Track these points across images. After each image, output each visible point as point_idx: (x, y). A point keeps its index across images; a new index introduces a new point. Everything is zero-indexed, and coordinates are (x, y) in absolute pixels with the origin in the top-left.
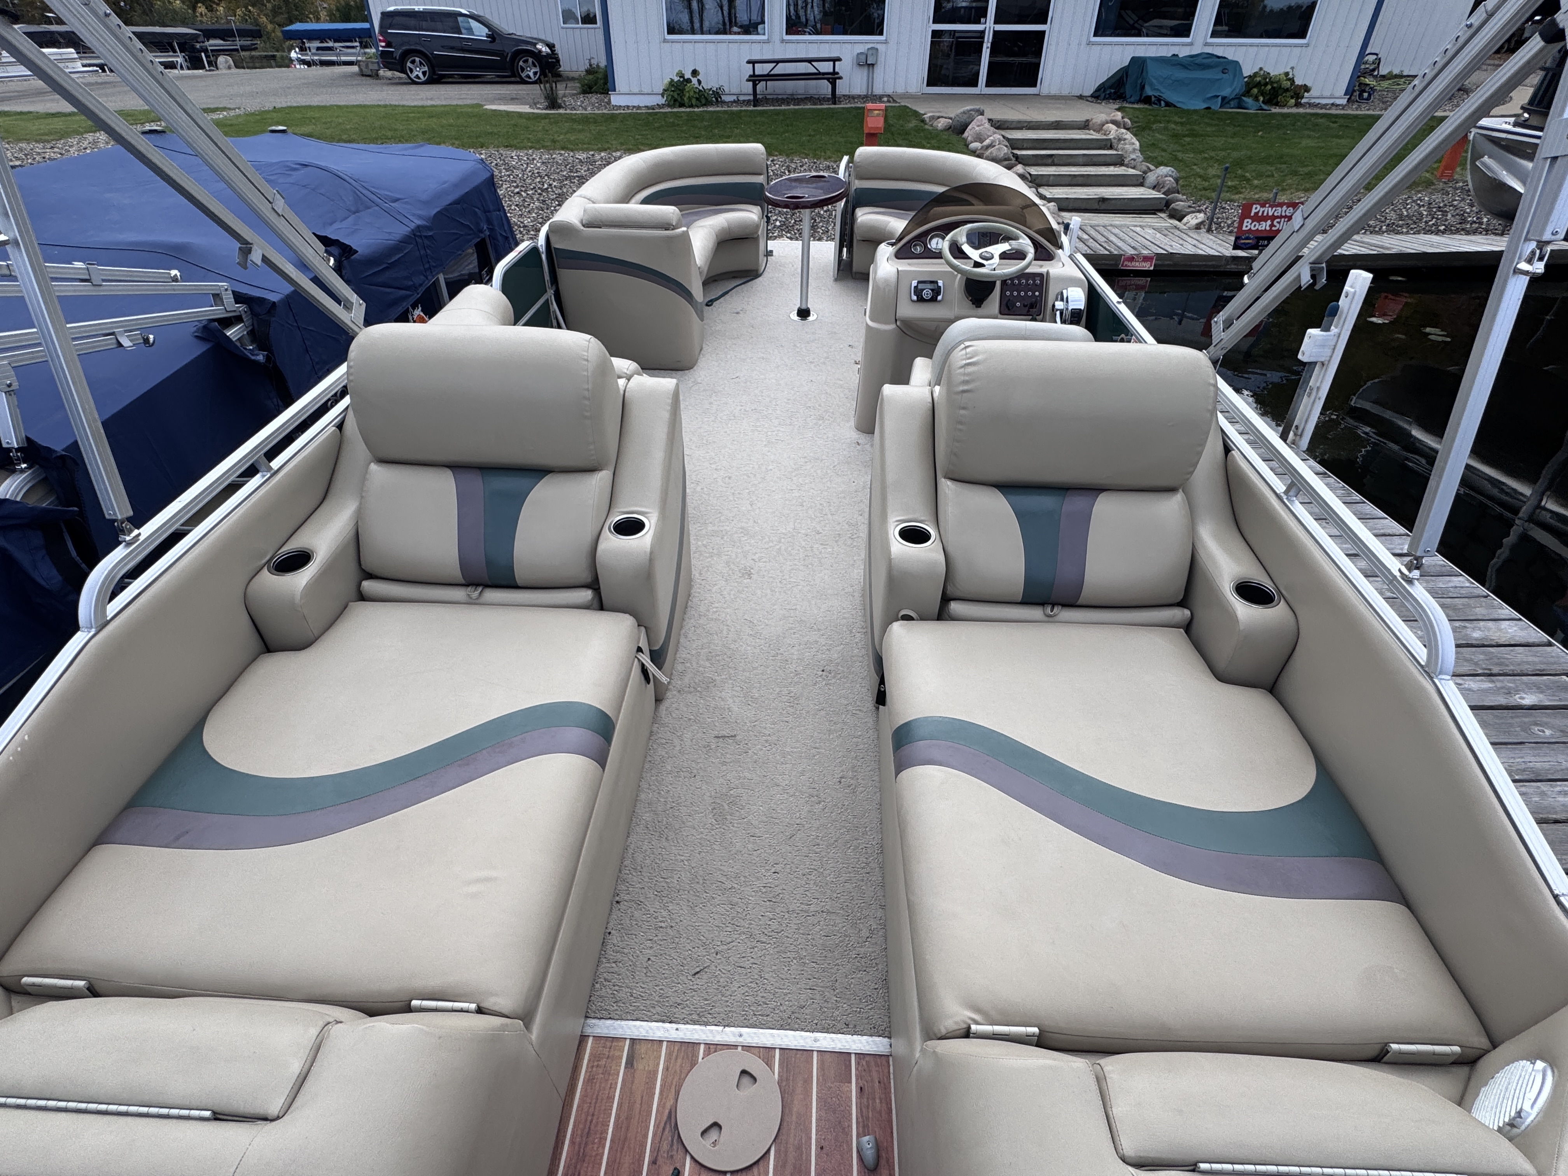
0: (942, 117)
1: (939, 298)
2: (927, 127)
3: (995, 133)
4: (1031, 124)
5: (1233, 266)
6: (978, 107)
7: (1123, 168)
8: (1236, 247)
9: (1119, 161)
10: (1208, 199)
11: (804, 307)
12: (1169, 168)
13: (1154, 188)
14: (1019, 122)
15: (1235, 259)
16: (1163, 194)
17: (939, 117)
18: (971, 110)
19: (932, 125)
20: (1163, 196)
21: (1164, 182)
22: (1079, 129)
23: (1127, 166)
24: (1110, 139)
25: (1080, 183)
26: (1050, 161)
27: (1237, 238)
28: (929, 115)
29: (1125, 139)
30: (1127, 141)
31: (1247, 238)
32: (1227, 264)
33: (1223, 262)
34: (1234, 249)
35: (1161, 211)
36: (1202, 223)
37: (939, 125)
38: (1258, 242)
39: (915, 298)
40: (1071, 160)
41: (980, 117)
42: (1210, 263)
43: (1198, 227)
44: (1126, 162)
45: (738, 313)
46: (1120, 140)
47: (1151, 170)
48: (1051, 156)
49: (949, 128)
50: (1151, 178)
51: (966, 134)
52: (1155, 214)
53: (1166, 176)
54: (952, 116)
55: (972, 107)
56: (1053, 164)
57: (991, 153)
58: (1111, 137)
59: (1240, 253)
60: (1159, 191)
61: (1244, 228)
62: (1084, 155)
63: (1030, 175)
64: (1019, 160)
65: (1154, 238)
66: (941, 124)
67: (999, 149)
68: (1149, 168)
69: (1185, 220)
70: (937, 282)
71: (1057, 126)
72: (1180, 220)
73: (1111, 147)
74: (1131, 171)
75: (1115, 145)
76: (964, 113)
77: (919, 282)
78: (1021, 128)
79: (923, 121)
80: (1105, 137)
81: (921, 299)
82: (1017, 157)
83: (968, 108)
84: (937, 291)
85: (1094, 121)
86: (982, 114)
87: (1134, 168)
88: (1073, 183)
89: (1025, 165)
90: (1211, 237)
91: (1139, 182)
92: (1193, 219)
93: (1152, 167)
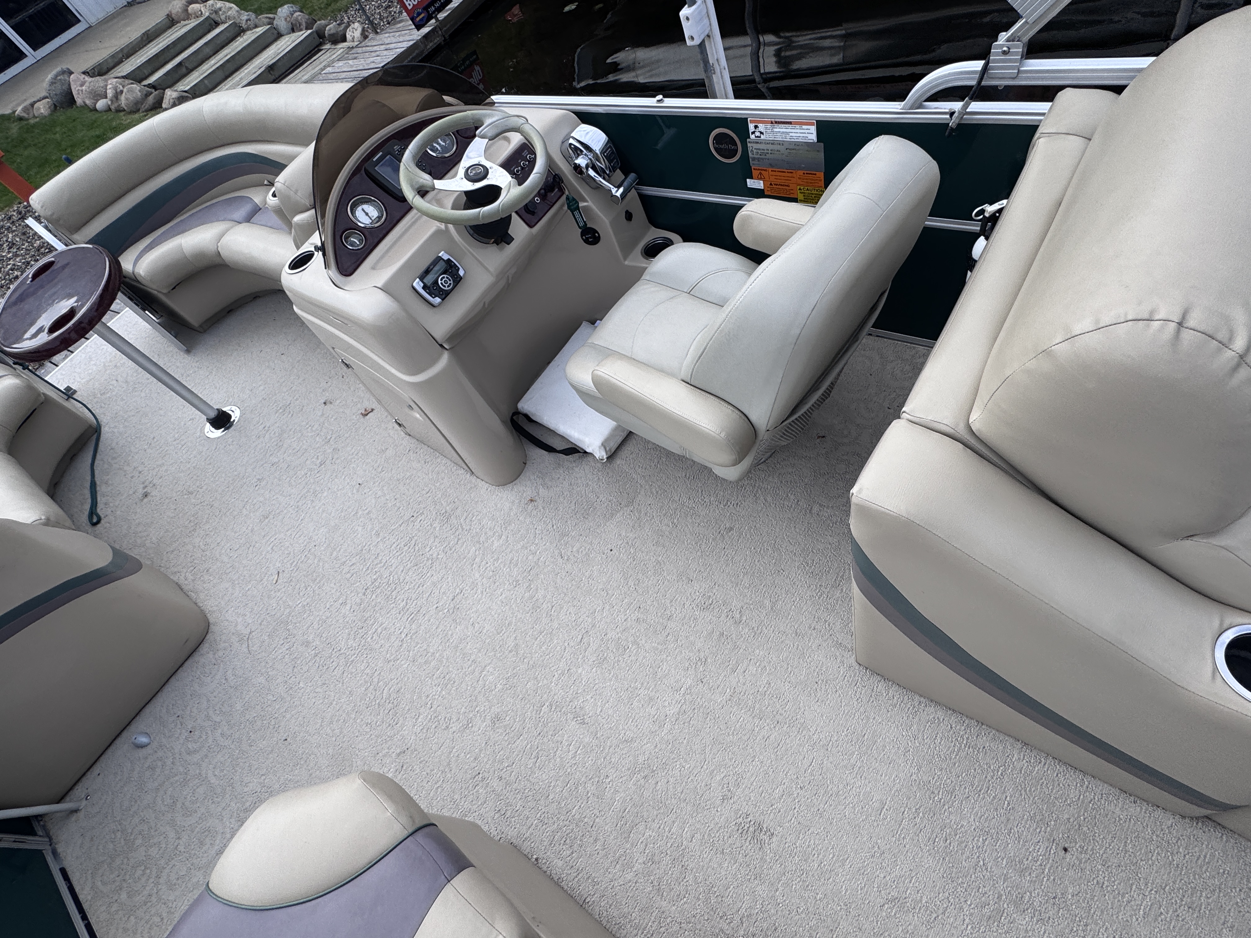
0: (35, 102)
1: (461, 272)
2: (32, 121)
3: (106, 81)
4: (125, 51)
5: (431, 45)
6: (59, 69)
7: (249, 32)
8: (419, 27)
9: (238, 31)
10: (340, 11)
11: (213, 414)
12: (286, 6)
13: (293, 31)
14: (113, 56)
15: (426, 36)
16: (307, 29)
17: (32, 105)
18: (56, 76)
19: (35, 117)
20: (309, 31)
21: (297, 20)
22: (170, 27)
23: (249, 29)
24: (208, 17)
25: (232, 69)
26: (184, 70)
27: (412, 19)
28: (20, 109)
29: (220, 9)
30: (223, 9)
31: (419, 14)
32: (426, 46)
33: (422, 46)
34: (418, 30)
35: (321, 44)
36: (363, 30)
37: (42, 111)
38: (428, 12)
39: (438, 300)
40: (200, 56)
41: (72, 76)
42: (415, 54)
43: (364, 36)
44: (244, 26)
45: (146, 495)
46: (216, 12)
47: (274, 19)
48: (180, 64)
49: (55, 107)
50: (281, 23)
51: (79, 101)
52: (320, 50)
53: (292, 15)
54: (44, 94)
55: (54, 72)
56: (190, 71)
57: (127, 99)
58: (207, 14)
59: (425, 30)
60: (301, 30)
61: (410, 8)
62: (206, 44)
63: (185, 92)
64: (160, 87)
65: (352, 66)
66: (43, 108)
67: (130, 91)
68: (270, 18)
69: (348, 37)
70: (440, 258)
71: (148, 38)
72: (344, 39)
73: (217, 24)
74: (260, 30)
75: (217, 19)
76: (52, 83)
77: (422, 279)
78: (120, 62)
79: (21, 119)
80: (202, 19)
81: (444, 295)
82: (153, 86)
83: (50, 76)
84: (450, 268)
85: (174, 12)
86: (71, 73)
87: (256, 26)
88: (227, 73)
89: (170, 86)
90: (387, 35)
91: (276, 36)
92: (354, 32)
93: (271, 16)
